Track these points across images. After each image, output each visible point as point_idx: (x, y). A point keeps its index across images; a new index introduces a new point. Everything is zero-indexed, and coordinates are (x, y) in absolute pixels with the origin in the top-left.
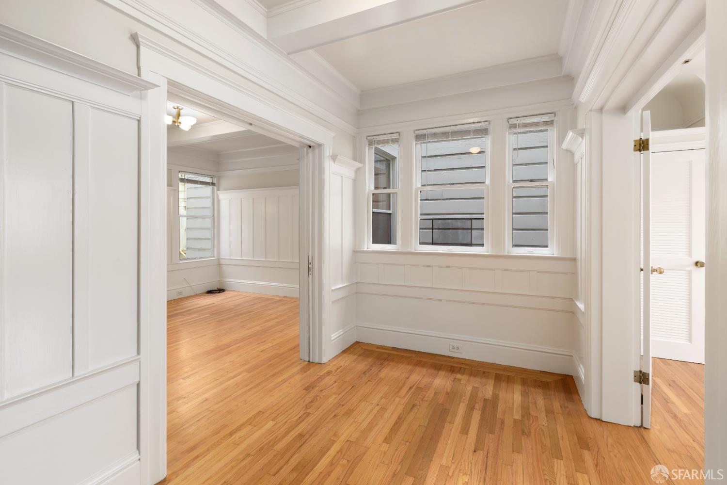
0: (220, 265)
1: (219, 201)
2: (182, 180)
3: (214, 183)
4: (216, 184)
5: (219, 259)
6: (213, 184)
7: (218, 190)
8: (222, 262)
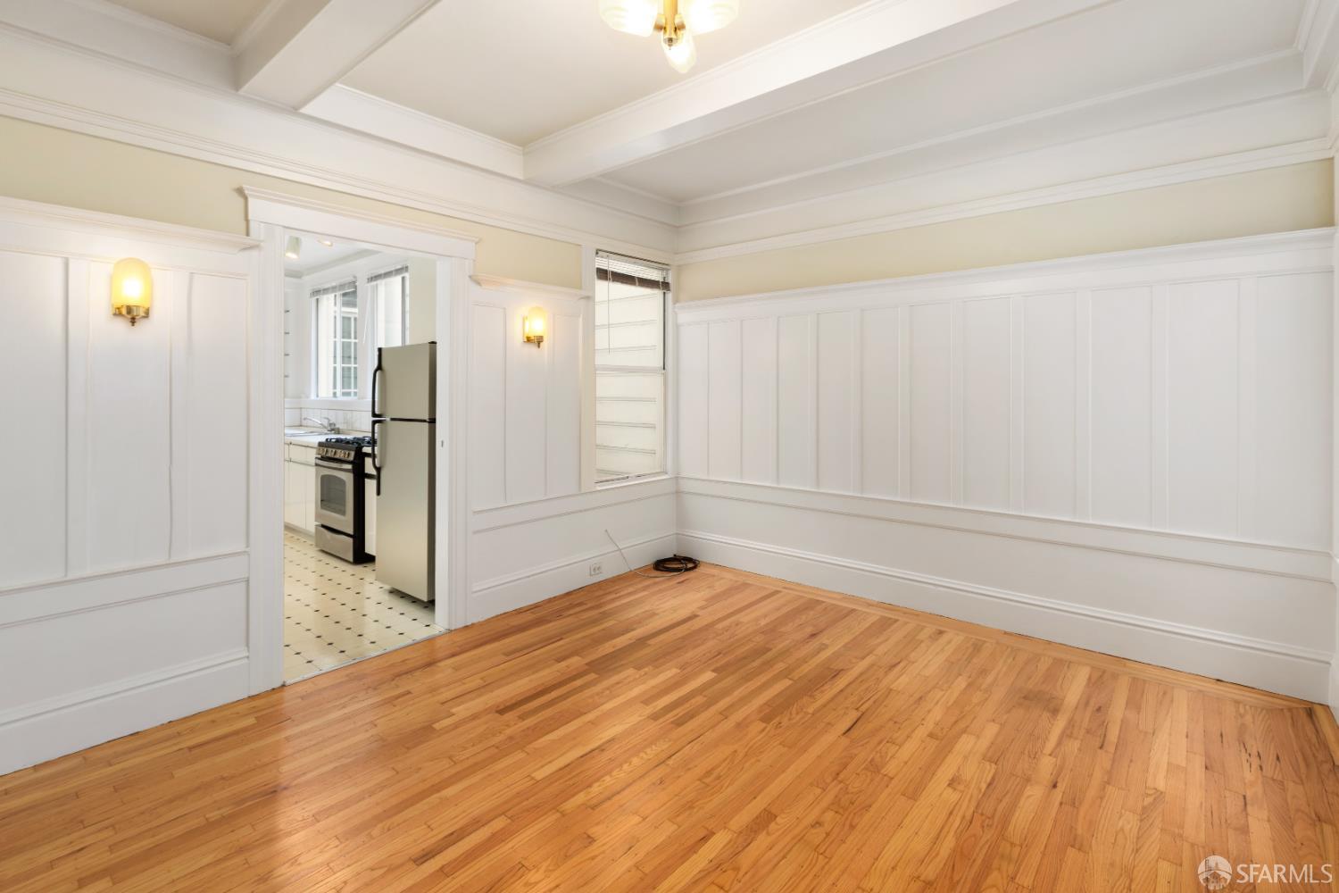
0: (678, 493)
1: (677, 327)
2: (603, 274)
3: (668, 283)
4: (672, 287)
5: (677, 478)
6: (665, 285)
7: (676, 301)
8: (687, 486)
